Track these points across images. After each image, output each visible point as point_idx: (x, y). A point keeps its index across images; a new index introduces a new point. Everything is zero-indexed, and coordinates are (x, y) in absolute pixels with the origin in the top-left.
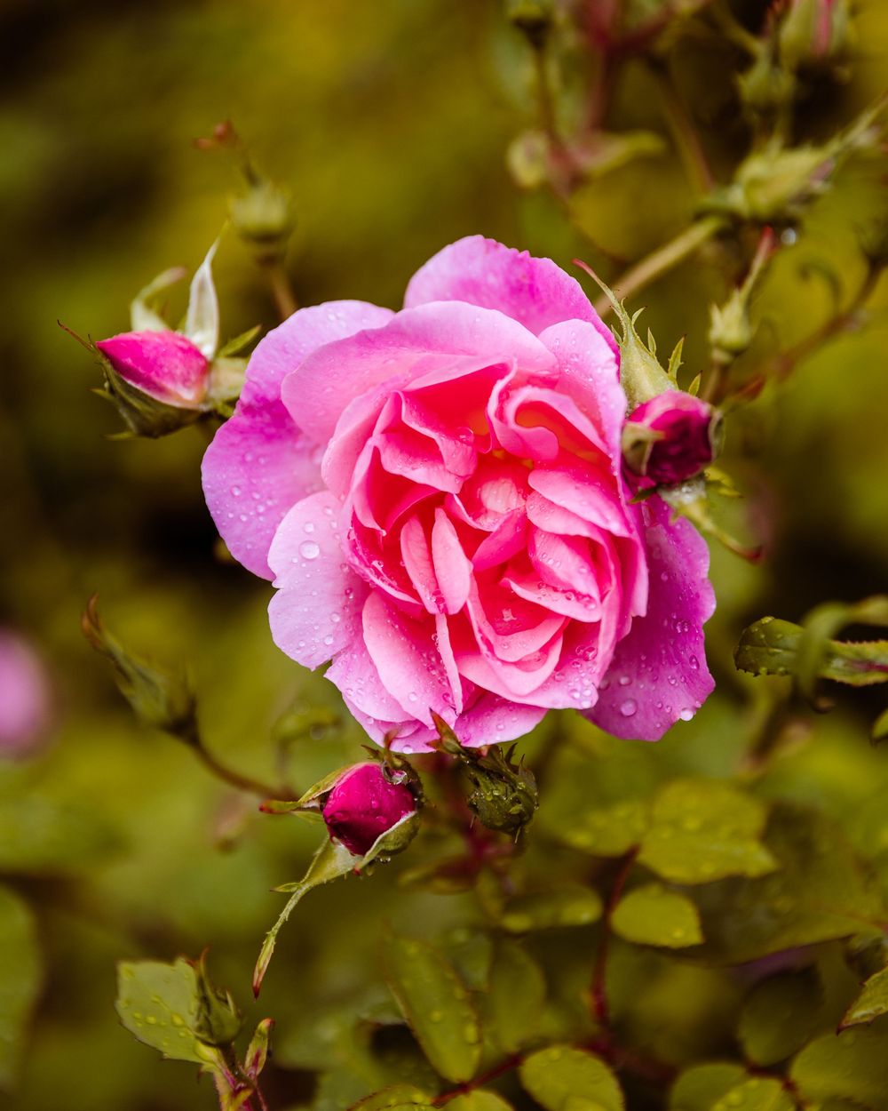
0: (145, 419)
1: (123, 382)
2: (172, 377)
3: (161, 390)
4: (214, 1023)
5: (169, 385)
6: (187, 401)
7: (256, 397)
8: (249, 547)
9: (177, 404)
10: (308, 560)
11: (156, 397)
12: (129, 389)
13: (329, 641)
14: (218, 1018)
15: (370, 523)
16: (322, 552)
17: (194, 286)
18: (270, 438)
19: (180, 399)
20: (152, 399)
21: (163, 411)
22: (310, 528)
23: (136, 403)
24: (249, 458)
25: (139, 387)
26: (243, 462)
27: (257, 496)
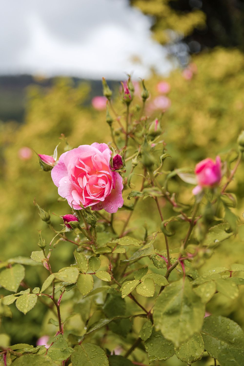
0: (44, 167)
1: (41, 160)
2: (49, 160)
3: (47, 162)
4: (41, 243)
5: (48, 161)
6: (51, 165)
7: (60, 162)
8: (57, 183)
9: (49, 165)
10: (65, 183)
11: (46, 163)
12: (42, 161)
13: (67, 194)
14: (42, 242)
15: (74, 176)
16: (67, 182)
17: (54, 152)
18: (62, 170)
19: (50, 164)
20: (46, 164)
21: (47, 166)
22: (66, 179)
23: (43, 164)
24: (59, 172)
25: (44, 161)
26: (58, 172)
27: (59, 177)
